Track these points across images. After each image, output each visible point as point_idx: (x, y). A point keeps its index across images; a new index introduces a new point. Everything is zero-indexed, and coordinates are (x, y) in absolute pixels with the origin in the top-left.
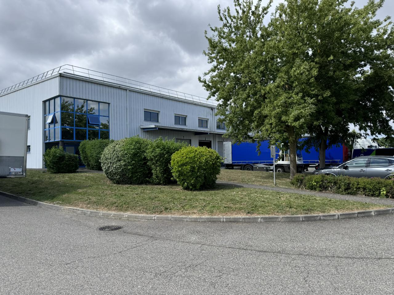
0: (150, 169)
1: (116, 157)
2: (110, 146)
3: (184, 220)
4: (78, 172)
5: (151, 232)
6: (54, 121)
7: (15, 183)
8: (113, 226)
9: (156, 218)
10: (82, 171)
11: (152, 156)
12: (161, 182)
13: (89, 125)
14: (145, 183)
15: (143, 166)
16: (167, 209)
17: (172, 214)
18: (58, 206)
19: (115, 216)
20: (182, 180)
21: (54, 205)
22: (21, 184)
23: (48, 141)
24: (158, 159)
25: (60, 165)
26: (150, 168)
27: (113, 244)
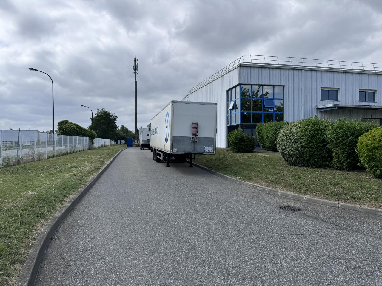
0: (330, 153)
1: (292, 139)
2: (286, 128)
3: (378, 213)
4: (255, 152)
5: (336, 220)
6: (235, 107)
7: (208, 159)
8: (292, 207)
9: (340, 206)
10: (258, 151)
11: (333, 138)
12: (344, 167)
13: (264, 108)
14: (324, 167)
15: (322, 149)
16: (355, 198)
17: (362, 205)
18: (241, 181)
19: (294, 197)
20: (373, 167)
21: (237, 180)
22: (211, 160)
23: (229, 125)
24: (340, 142)
25: (240, 145)
26: (330, 151)
27: (295, 225)
